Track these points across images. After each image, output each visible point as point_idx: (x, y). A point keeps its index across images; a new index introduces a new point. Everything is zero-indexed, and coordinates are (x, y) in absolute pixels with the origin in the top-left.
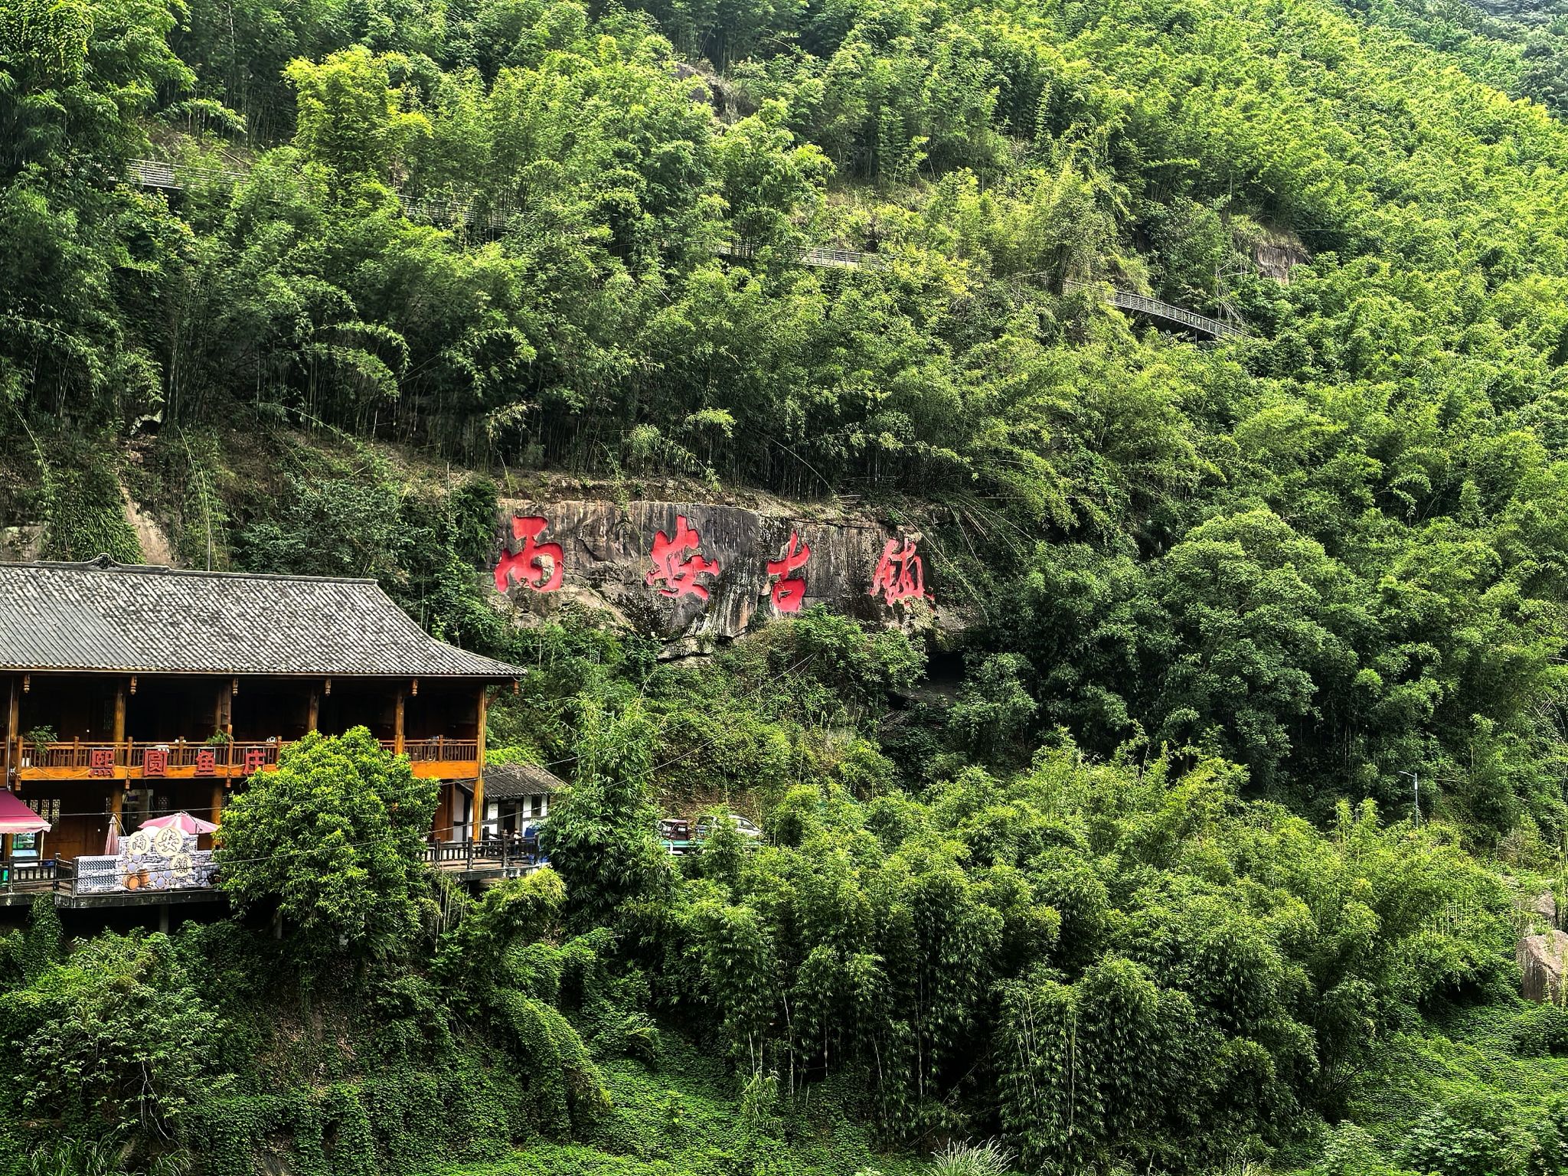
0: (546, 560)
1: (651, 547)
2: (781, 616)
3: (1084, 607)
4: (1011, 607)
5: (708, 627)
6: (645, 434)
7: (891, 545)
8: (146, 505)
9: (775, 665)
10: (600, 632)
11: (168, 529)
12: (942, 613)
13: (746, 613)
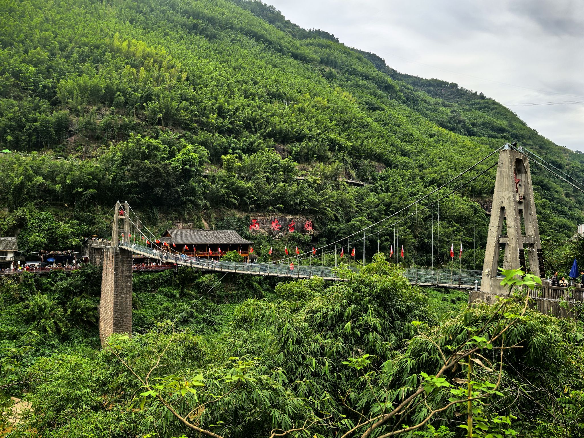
0: (257, 225)
1: (272, 223)
2: (291, 232)
3: (335, 231)
4: (325, 231)
5: (280, 234)
6: (271, 208)
7: (307, 222)
8: (205, 220)
9: (289, 240)
10: (264, 236)
11: (208, 223)
12: (315, 232)
13: (285, 232)
